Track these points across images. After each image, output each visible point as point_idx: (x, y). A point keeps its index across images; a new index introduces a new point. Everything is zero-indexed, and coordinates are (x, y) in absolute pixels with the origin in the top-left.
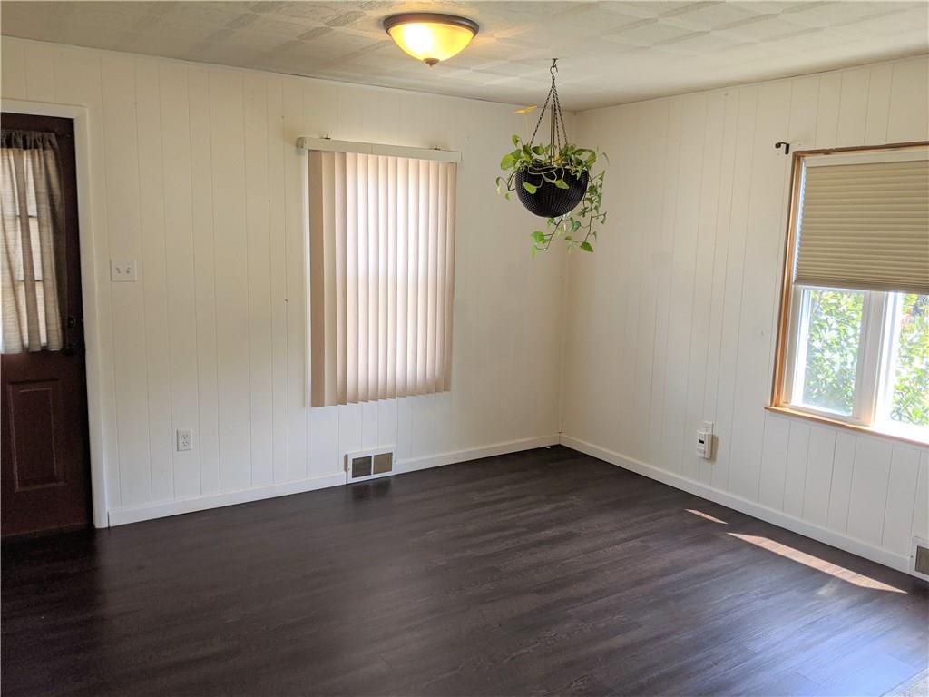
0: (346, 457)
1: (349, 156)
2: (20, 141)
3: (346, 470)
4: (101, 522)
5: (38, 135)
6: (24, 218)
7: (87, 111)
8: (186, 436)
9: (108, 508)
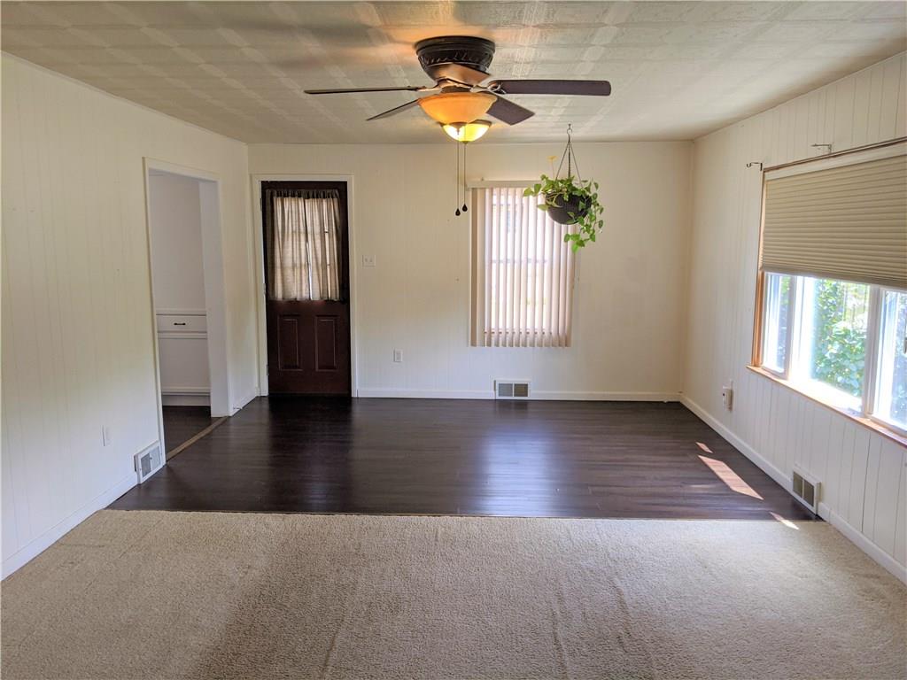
0: (495, 382)
1: (495, 191)
2: (322, 195)
3: (495, 390)
4: (354, 395)
5: (329, 191)
6: (323, 233)
7: (353, 176)
8: (399, 354)
9: (357, 387)
